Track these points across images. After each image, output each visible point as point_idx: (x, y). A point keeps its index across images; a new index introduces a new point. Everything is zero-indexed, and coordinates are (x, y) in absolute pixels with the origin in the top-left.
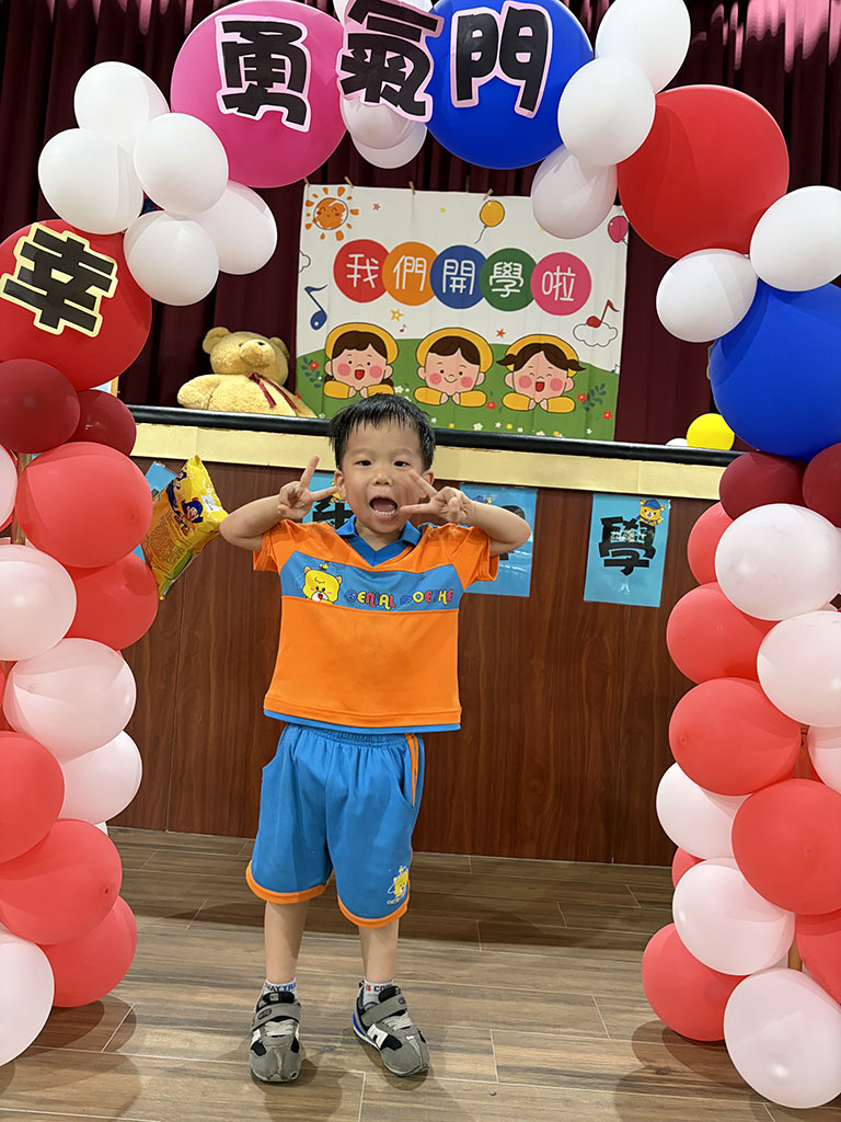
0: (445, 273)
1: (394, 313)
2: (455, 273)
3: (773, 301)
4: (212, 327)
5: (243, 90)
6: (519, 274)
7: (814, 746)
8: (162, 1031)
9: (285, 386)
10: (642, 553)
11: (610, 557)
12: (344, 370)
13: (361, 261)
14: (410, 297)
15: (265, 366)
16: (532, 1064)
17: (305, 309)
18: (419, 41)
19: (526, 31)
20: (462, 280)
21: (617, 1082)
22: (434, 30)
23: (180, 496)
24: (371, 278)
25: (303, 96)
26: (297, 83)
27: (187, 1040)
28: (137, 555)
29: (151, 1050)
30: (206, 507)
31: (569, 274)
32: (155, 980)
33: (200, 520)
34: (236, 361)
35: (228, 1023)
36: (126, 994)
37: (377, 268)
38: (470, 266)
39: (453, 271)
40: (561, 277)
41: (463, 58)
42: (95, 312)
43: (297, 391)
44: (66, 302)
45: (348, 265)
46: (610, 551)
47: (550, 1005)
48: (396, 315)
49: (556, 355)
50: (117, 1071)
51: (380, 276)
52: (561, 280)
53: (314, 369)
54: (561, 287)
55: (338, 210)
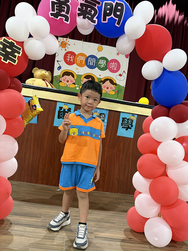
0: (89, 61)
1: (77, 68)
2: (91, 61)
3: (166, 73)
4: (35, 67)
5: (55, 12)
6: (105, 63)
7: (168, 169)
8: (18, 226)
9: (50, 82)
10: (130, 126)
11: (123, 126)
12: (64, 80)
13: (70, 56)
14: (80, 65)
15: (46, 77)
16: (102, 236)
17: (56, 65)
18: (96, 7)
19: (119, 8)
20: (92, 63)
21: (121, 240)
22: (99, 5)
23: (31, 104)
24: (72, 60)
25: (69, 16)
26: (67, 13)
27: (24, 229)
28: (20, 117)
29: (16, 231)
30: (37, 107)
31: (116, 64)
32: (16, 215)
33: (36, 110)
34: (39, 76)
35: (33, 225)
36: (10, 218)
37: (73, 58)
38: (94, 60)
39: (90, 60)
40: (114, 64)
41: (105, 12)
42: (16, 59)
43: (53, 83)
44: (9, 56)
45: (67, 57)
46: (123, 125)
47: (106, 224)
48: (77, 69)
49: (112, 82)
50: (7, 235)
51: (74, 60)
52: (114, 65)
53: (57, 79)
54: (114, 67)
55: (66, 44)
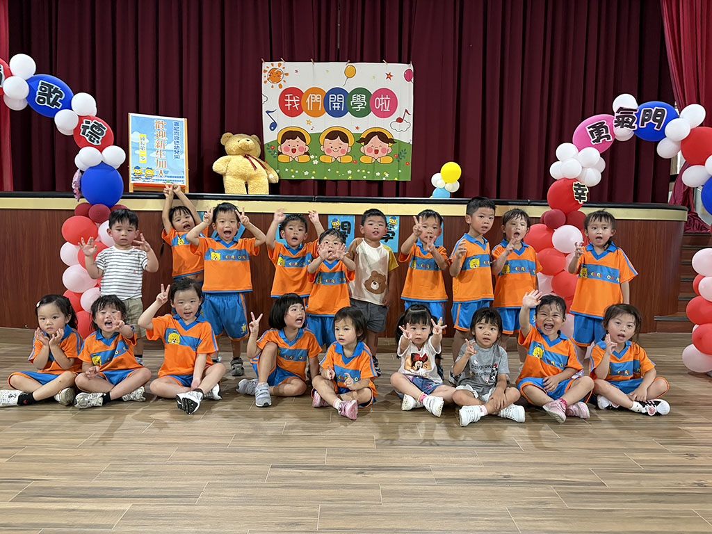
0: (330, 101)
1: (308, 121)
2: (335, 101)
4: (225, 133)
6: (364, 99)
10: (391, 234)
12: (287, 149)
13: (291, 98)
14: (315, 113)
15: (250, 150)
17: (266, 121)
20: (338, 104)
24: (296, 105)
31: (387, 98)
34: (237, 149)
37: (298, 100)
38: (341, 97)
40: (384, 100)
43: (266, 159)
45: (285, 100)
49: (383, 137)
51: (300, 104)
55: (279, 74)
